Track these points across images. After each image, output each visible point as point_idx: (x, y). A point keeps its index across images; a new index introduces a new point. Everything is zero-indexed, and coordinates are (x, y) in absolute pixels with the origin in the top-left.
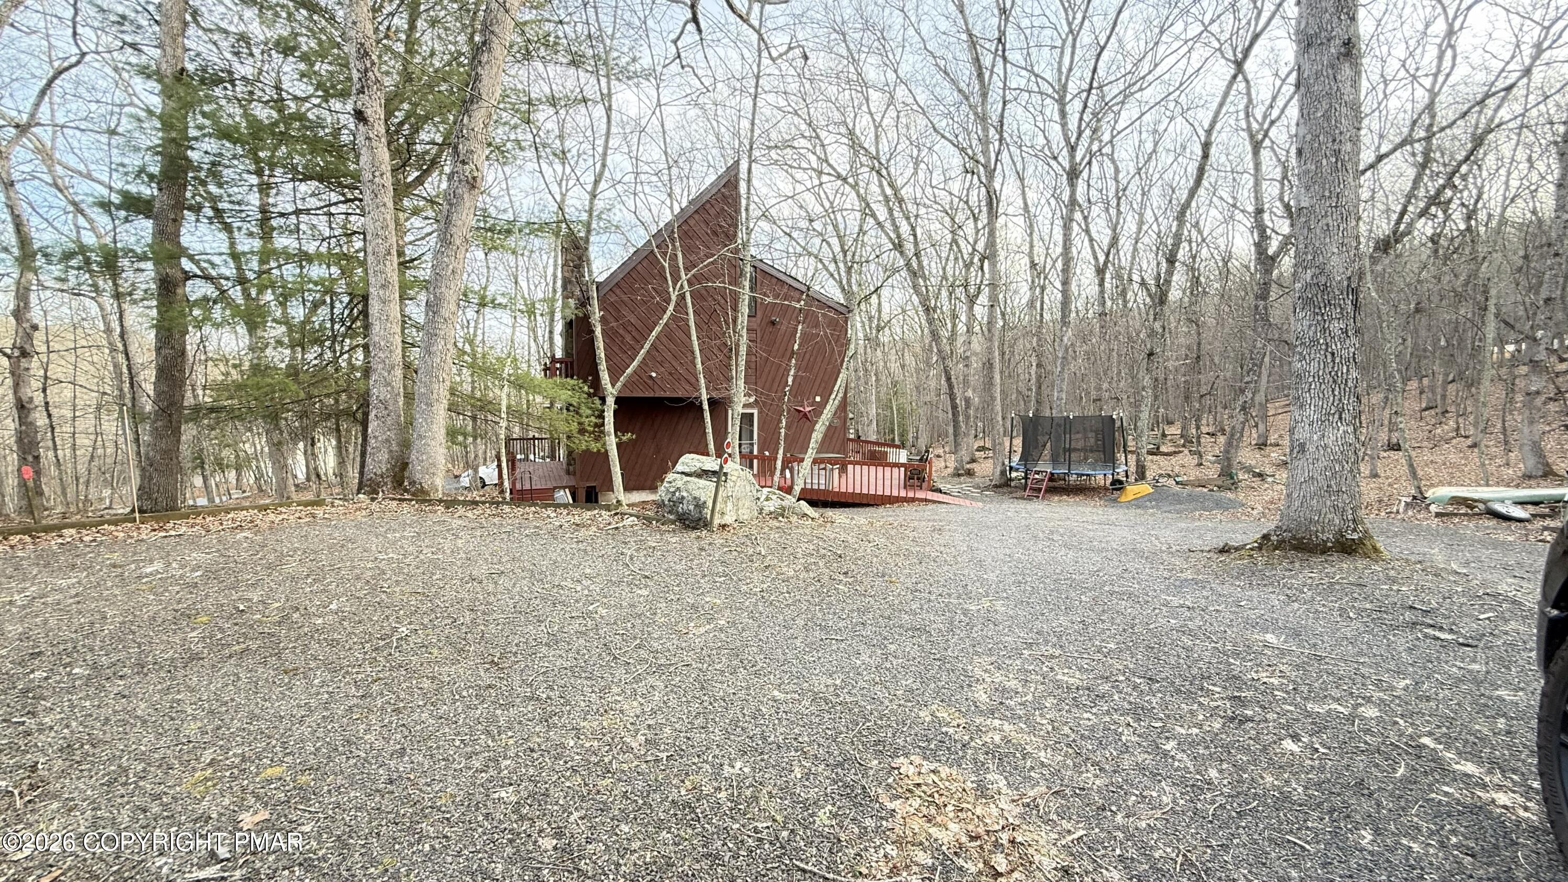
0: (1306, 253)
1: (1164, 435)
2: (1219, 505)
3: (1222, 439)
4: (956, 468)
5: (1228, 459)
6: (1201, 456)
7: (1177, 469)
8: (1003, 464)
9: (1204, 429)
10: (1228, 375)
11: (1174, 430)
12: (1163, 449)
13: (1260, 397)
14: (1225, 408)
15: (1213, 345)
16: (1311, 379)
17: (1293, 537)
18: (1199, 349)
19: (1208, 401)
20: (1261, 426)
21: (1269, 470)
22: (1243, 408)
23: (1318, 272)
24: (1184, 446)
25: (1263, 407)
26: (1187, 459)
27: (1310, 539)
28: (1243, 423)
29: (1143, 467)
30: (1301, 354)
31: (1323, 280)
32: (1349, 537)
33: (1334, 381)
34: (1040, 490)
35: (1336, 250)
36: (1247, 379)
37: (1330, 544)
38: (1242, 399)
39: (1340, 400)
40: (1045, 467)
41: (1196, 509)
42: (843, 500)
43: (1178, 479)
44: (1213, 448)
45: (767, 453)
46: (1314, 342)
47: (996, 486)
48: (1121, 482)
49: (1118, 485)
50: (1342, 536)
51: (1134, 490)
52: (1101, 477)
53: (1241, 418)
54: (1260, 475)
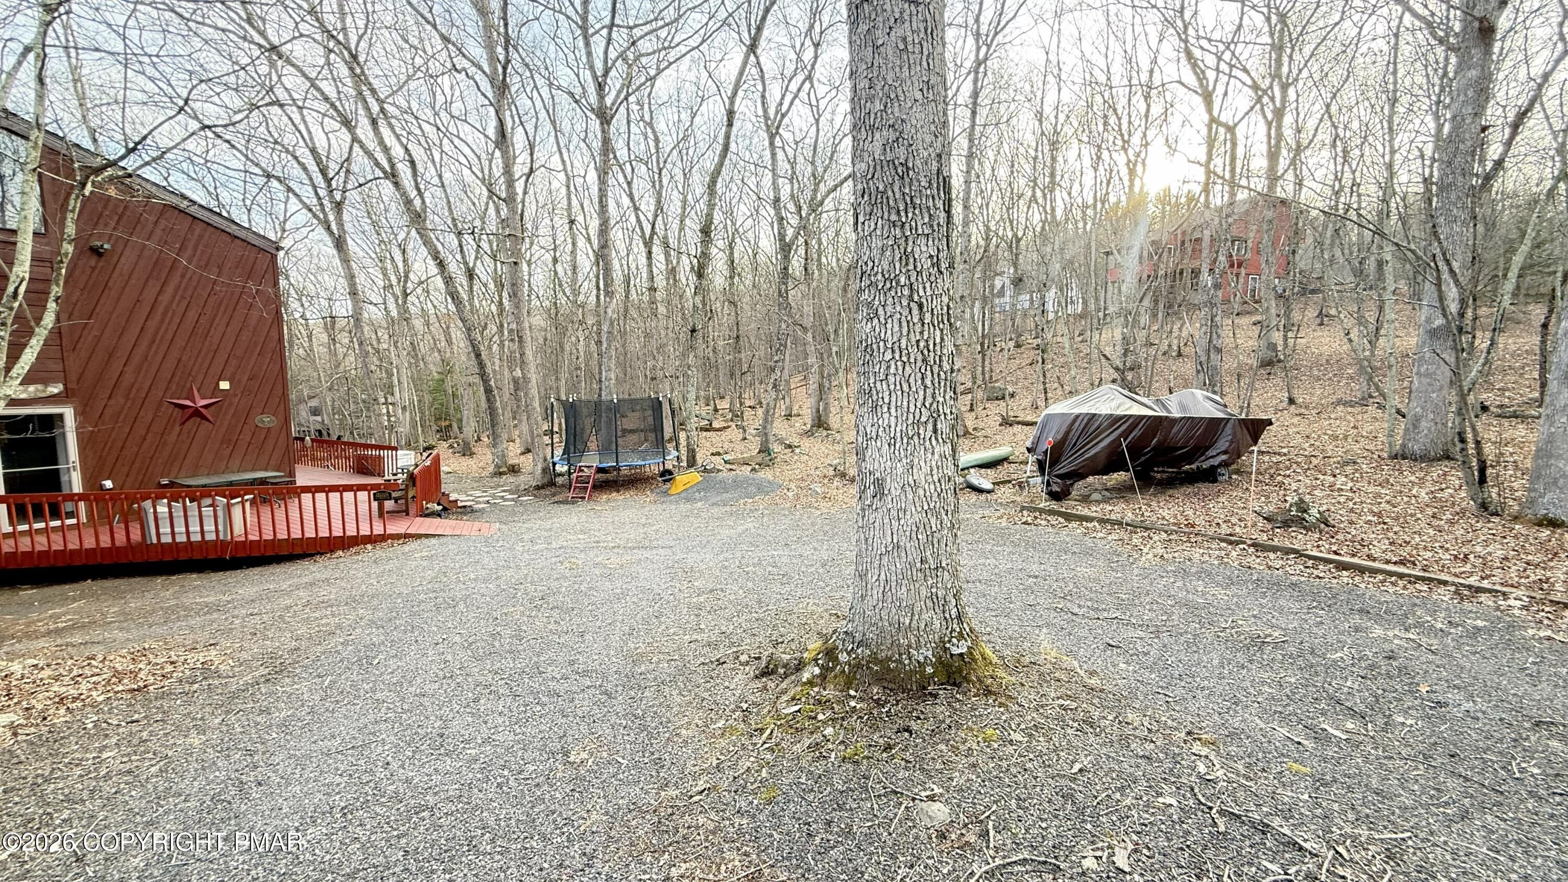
0: (871, 99)
1: (716, 410)
2: (762, 488)
3: (760, 412)
4: (497, 466)
5: (766, 434)
6: (745, 431)
7: (726, 446)
8: (545, 460)
9: (748, 403)
10: (762, 353)
11: (724, 405)
12: (716, 425)
13: (786, 375)
14: (761, 383)
15: (749, 328)
16: (888, 356)
17: (874, 659)
18: (738, 330)
19: (748, 377)
20: (787, 399)
21: (795, 441)
22: (775, 386)
23: (893, 136)
24: (732, 420)
25: (788, 382)
26: (734, 433)
27: (899, 661)
28: (775, 400)
29: (694, 451)
30: (869, 305)
31: (901, 153)
32: (955, 651)
33: (924, 360)
34: (586, 488)
35: (918, 95)
36: (776, 358)
37: (929, 670)
38: (773, 377)
39: (934, 397)
40: (591, 461)
41: (740, 497)
42: (255, 554)
43: (727, 457)
44: (753, 420)
45: (108, 484)
46: (891, 280)
47: (538, 488)
48: (670, 473)
49: (667, 475)
50: (946, 650)
51: (686, 479)
52: (653, 466)
53: (774, 395)
54: (790, 446)
